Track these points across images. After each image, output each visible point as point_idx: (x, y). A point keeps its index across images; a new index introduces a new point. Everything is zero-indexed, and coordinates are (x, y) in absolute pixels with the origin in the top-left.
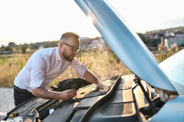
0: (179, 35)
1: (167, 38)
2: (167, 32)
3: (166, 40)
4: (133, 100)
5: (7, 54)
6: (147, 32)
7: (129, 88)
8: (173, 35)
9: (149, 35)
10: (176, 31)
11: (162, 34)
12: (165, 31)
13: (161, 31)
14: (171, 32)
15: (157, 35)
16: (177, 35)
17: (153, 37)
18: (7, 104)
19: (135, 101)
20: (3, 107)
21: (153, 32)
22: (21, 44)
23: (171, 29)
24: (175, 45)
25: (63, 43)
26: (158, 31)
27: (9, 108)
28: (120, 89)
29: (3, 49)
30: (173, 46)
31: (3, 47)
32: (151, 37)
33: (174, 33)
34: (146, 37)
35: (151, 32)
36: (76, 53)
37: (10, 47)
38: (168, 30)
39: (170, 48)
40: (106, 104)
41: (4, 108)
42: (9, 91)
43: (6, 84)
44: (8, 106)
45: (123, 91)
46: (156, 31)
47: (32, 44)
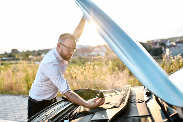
0: (181, 45)
1: (169, 47)
2: (168, 41)
3: (167, 50)
4: (148, 114)
5: (9, 60)
6: (148, 41)
7: (142, 101)
8: (174, 44)
9: (150, 44)
10: (178, 40)
11: (163, 43)
12: (166, 40)
13: (162, 40)
14: (173, 41)
15: (158, 44)
16: (178, 45)
17: (154, 46)
18: (14, 112)
19: (150, 115)
20: (9, 115)
21: (154, 41)
22: (23, 51)
23: (172, 38)
24: (179, 56)
25: (61, 44)
26: (159, 40)
27: (15, 117)
28: (133, 102)
29: (6, 56)
30: (177, 57)
31: (6, 54)
32: (153, 46)
33: (176, 42)
34: (148, 46)
35: (153, 41)
36: (72, 54)
37: (13, 54)
38: (169, 39)
39: (174, 59)
40: (122, 117)
41: (11, 116)
42: (15, 99)
43: (11, 92)
44: (15, 114)
45: (137, 104)
46: (158, 40)
47: (34, 51)
